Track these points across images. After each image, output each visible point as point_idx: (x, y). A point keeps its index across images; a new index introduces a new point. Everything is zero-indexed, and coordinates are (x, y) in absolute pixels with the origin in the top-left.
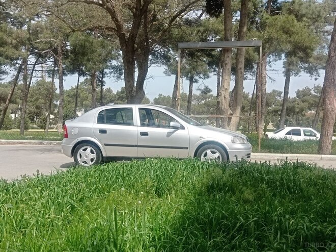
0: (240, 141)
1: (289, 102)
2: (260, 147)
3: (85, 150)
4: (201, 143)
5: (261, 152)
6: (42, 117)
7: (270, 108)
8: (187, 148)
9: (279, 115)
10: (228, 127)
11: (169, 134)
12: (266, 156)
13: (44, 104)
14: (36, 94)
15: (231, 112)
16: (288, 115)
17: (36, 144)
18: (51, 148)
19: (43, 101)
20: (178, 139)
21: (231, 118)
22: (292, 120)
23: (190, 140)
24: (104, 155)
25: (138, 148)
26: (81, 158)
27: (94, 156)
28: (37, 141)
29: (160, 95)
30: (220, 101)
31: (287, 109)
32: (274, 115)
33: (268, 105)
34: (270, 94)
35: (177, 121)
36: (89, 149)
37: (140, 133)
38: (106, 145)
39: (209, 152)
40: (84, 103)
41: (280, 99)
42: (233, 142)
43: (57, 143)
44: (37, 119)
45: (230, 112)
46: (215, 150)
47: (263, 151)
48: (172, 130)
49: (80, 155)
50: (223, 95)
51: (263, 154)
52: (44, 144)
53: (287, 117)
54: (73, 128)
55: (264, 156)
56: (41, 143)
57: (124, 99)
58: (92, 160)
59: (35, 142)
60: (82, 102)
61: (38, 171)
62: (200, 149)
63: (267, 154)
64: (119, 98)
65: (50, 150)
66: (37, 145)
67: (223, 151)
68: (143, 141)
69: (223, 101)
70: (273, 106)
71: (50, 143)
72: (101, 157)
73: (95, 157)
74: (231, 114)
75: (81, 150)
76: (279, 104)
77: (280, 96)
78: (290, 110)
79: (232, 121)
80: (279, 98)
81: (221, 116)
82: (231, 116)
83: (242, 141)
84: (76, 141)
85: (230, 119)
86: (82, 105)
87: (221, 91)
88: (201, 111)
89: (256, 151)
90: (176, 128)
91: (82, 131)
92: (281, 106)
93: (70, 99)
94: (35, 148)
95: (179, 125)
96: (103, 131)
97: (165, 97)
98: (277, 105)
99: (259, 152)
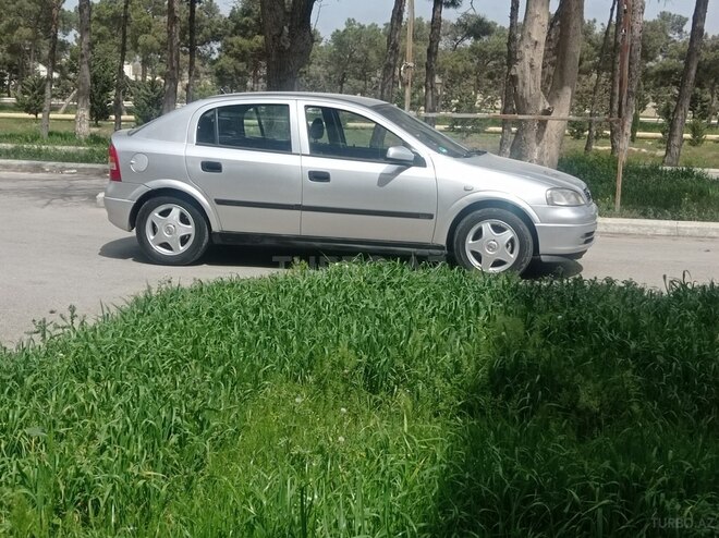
0: (568, 199)
1: (705, 49)
2: (618, 200)
3: (165, 213)
4: (468, 204)
5: (621, 215)
6: (29, 80)
7: (651, 64)
8: (430, 217)
9: (675, 84)
10: (538, 144)
11: (384, 179)
12: (634, 226)
13: (30, 40)
14: (9, 13)
15: (548, 106)
16: (699, 84)
17: (24, 171)
18: (65, 184)
19: (27, 32)
20: (408, 192)
21: (546, 121)
22: (709, 96)
23: (437, 195)
24: (215, 228)
25: (304, 212)
26: (155, 233)
27: (190, 229)
28: (24, 162)
29: (350, 22)
30: (520, 76)
31: (698, 68)
32: (662, 84)
33: (647, 55)
34: (653, 26)
35: (406, 145)
36: (176, 211)
37: (310, 173)
38: (219, 202)
39: (486, 227)
40: (141, 40)
41: (681, 38)
42: (550, 202)
43: (79, 170)
44: (11, 80)
45: (543, 104)
46: (503, 224)
47: (626, 212)
48: (394, 167)
49: (154, 226)
50: (527, 60)
51: (628, 221)
52: (43, 171)
53: (698, 89)
54: (134, 154)
55: (628, 225)
56: (38, 169)
57: (250, 33)
58: (184, 240)
59: (20, 166)
60: (137, 38)
61: (72, 309)
62: (465, 220)
63: (635, 221)
64: (236, 28)
65: (65, 194)
66: (26, 175)
67: (523, 227)
68: (317, 194)
69: (528, 74)
70: (660, 57)
71: (62, 170)
72: (207, 233)
73: (193, 232)
74: (547, 112)
75: (156, 214)
76: (675, 52)
77: (680, 31)
78: (706, 71)
79: (548, 129)
80: (676, 36)
81: (520, 117)
82: (545, 117)
83: (573, 198)
84: (140, 190)
85: (543, 124)
86: (136, 46)
87: (522, 48)
88: (461, 70)
89: (608, 211)
90: (403, 164)
91: (159, 165)
92: (681, 58)
93: (102, 29)
94: (23, 184)
95: (411, 156)
96: (212, 167)
97: (363, 27)
98: (672, 57)
99: (616, 216)
